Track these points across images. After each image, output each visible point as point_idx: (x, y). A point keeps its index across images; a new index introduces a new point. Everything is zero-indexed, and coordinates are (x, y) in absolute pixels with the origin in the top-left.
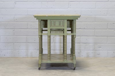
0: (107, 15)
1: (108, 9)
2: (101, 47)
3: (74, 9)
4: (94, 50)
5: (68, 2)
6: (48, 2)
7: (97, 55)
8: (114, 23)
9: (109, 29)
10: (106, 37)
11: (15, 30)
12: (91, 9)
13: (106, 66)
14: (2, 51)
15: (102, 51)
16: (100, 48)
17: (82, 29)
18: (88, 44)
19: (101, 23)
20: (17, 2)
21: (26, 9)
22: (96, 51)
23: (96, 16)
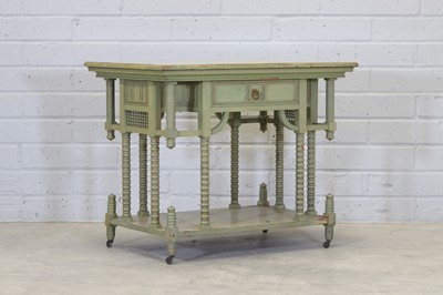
0: (412, 67)
1: (416, 44)
2: (391, 185)
4: (366, 196)
5: (270, 18)
6: (197, 18)
8: (439, 94)
9: (420, 117)
10: (409, 147)
11: (76, 120)
12: (353, 43)
13: (410, 257)
14: (26, 198)
15: (394, 199)
16: (390, 189)
18: (344, 173)
19: (392, 94)
20: (82, 18)
21: (116, 43)
22: (374, 199)
23: (374, 69)
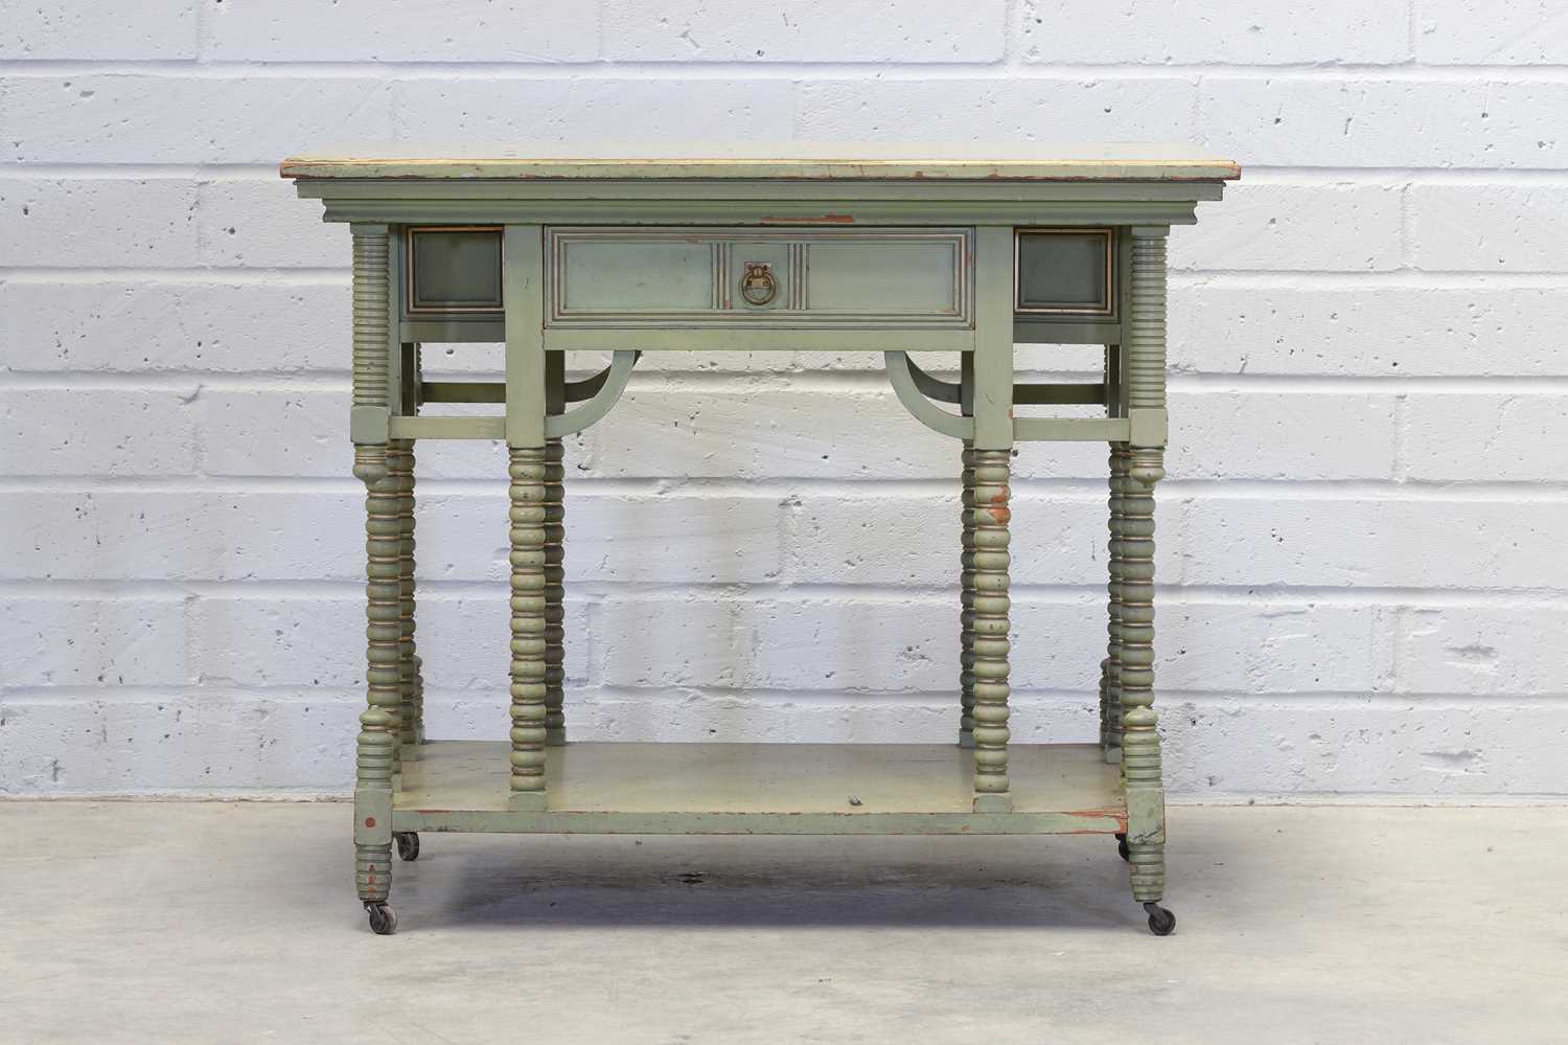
2: (1486, 652)
3: (1087, 77)
4: (1390, 695)
7: (1438, 768)
15: (1503, 707)
16: (1484, 667)
17: (1203, 376)
18: (1300, 602)
22: (1421, 707)
23: (1418, 183)
